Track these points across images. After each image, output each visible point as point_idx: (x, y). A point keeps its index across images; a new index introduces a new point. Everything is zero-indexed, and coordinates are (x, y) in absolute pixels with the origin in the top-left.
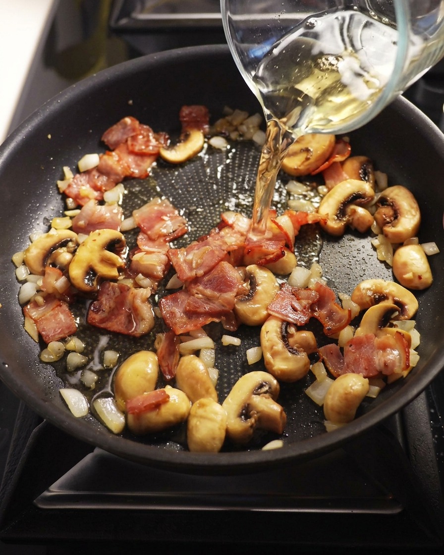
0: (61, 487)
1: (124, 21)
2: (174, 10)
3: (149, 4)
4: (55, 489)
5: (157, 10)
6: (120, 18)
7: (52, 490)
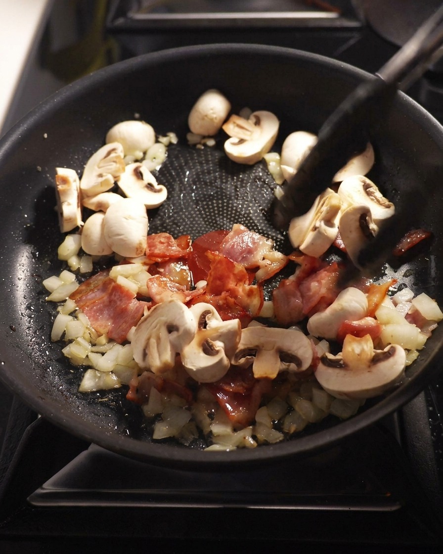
0: (55, 484)
1: (120, 21)
2: (171, 10)
3: (146, 4)
4: (48, 487)
5: (153, 10)
6: (116, 17)
7: (45, 488)
